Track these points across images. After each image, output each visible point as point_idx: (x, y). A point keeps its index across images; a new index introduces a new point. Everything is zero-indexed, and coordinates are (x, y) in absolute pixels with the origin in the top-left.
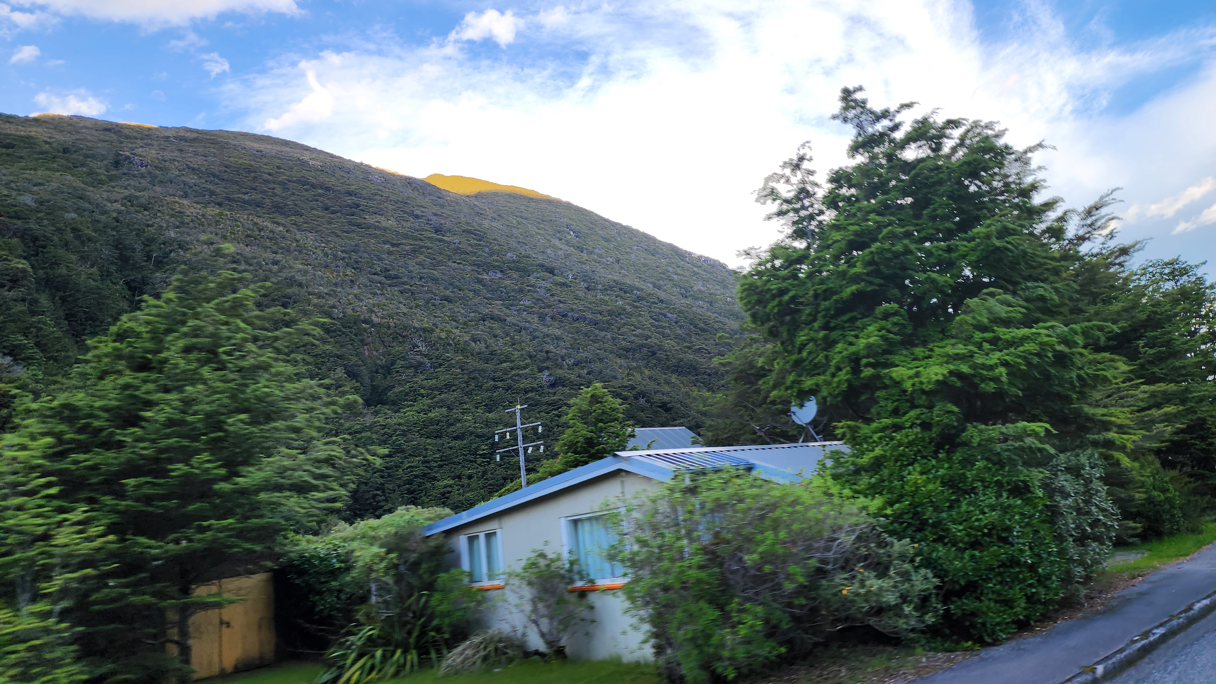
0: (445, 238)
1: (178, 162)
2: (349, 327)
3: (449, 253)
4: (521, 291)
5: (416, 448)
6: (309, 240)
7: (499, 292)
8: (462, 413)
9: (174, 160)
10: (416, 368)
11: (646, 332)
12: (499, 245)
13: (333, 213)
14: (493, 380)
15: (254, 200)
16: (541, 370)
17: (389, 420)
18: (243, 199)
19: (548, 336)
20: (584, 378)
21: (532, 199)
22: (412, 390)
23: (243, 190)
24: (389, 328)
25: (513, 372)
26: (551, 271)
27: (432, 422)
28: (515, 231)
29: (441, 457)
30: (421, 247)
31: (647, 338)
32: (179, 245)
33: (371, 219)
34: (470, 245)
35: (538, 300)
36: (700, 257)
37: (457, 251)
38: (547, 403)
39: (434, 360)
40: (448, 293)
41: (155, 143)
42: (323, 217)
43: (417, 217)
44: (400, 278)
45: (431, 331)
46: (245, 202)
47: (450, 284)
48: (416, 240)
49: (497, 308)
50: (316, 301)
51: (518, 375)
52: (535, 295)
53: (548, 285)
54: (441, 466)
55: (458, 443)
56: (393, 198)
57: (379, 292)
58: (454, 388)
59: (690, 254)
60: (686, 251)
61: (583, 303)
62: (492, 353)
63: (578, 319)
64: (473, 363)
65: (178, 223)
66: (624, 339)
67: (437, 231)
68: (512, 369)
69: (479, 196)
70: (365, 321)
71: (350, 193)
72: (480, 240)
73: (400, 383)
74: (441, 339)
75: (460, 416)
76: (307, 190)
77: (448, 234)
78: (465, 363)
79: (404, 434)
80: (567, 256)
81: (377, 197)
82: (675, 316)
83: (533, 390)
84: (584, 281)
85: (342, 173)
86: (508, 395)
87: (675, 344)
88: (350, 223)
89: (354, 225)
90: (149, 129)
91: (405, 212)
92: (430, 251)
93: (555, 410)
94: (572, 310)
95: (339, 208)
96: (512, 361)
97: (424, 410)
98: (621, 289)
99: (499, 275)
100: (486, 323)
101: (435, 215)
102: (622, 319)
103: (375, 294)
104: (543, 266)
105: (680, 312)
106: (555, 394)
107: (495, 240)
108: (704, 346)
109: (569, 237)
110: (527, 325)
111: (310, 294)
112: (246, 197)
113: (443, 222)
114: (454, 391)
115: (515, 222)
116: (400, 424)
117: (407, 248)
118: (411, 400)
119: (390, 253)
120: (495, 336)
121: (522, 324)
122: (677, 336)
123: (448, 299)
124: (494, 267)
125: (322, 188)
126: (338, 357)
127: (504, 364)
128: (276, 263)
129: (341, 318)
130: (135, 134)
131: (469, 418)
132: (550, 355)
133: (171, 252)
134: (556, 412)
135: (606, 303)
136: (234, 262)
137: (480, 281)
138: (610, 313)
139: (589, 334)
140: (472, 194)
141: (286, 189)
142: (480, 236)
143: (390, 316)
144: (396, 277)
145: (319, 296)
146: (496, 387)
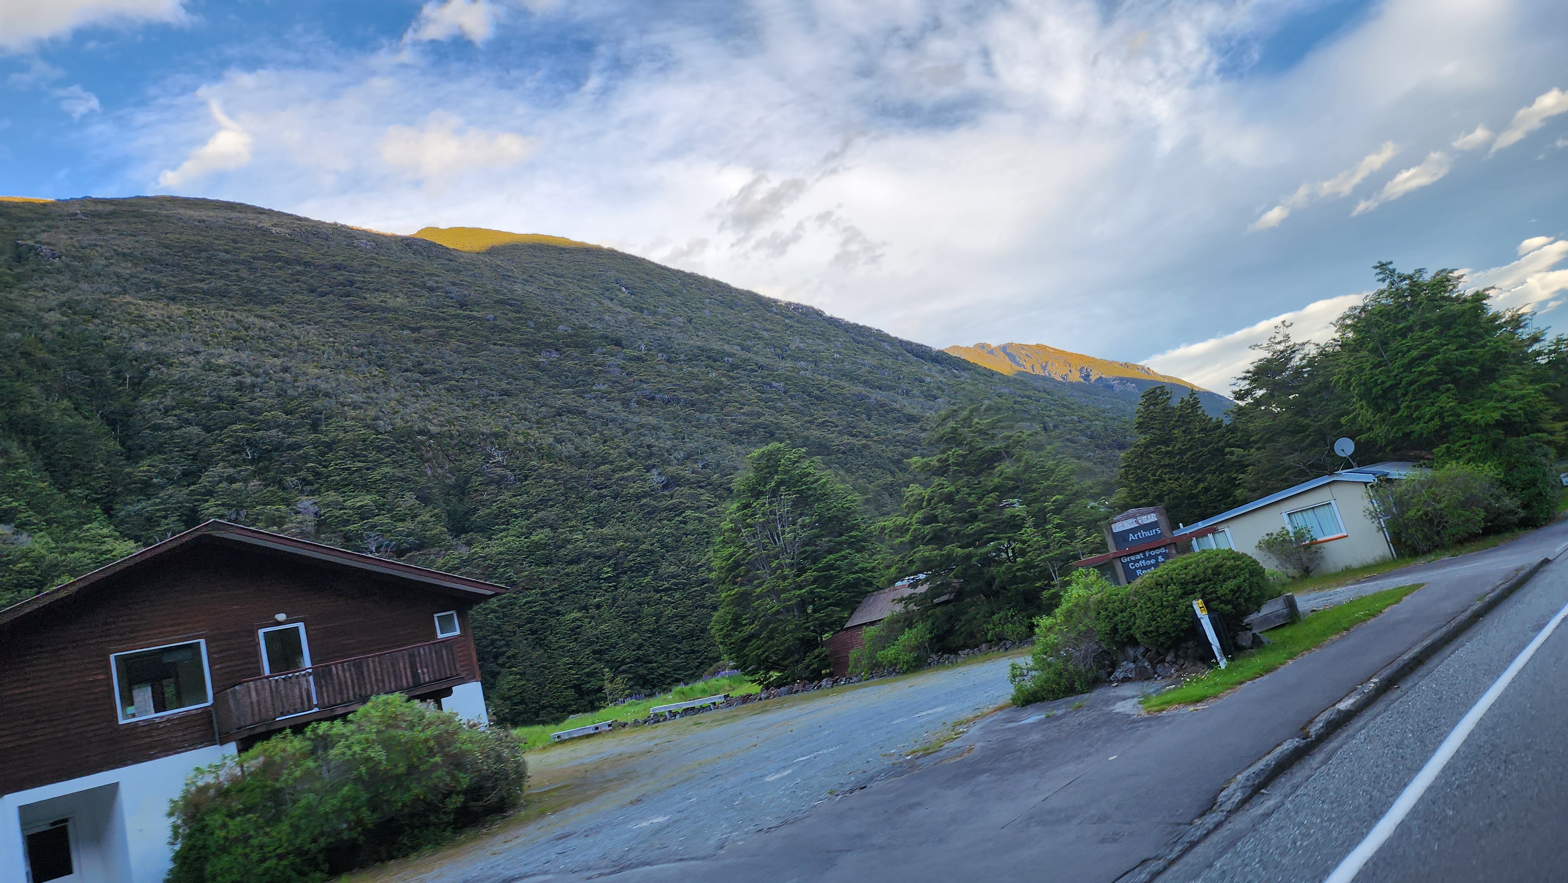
0: (475, 314)
1: (101, 246)
2: (402, 442)
3: (485, 333)
4: (590, 373)
5: (530, 578)
6: (311, 334)
7: (563, 378)
8: (571, 532)
9: (96, 245)
10: (498, 483)
11: (757, 409)
12: (545, 316)
13: (323, 295)
14: (595, 488)
15: (216, 289)
16: (648, 469)
17: (487, 550)
18: (201, 288)
19: (642, 426)
20: (700, 473)
21: (563, 249)
22: (502, 511)
23: (198, 277)
24: (452, 437)
25: (617, 476)
26: (618, 343)
27: (538, 546)
28: (557, 295)
29: (560, 586)
30: (448, 328)
31: (760, 415)
32: (158, 359)
33: (374, 299)
34: (509, 320)
35: (614, 382)
36: (789, 304)
37: (493, 329)
38: (666, 509)
39: (517, 472)
40: (504, 385)
41: (60, 224)
42: (312, 303)
43: (431, 289)
44: (440, 372)
45: (505, 436)
46: (204, 292)
47: (502, 374)
48: (439, 320)
49: (567, 397)
50: (353, 413)
51: (622, 479)
52: (608, 376)
53: (621, 362)
54: (561, 598)
55: (574, 568)
56: (394, 267)
57: (422, 393)
58: (551, 503)
59: (775, 301)
60: (770, 299)
61: (669, 380)
62: (584, 455)
63: (669, 402)
64: (567, 470)
65: (143, 331)
66: (733, 421)
67: (462, 305)
68: (614, 471)
69: (493, 251)
70: (421, 432)
71: (338, 267)
72: (519, 312)
73: (483, 504)
74: (519, 444)
75: (569, 536)
76: (280, 268)
77: (476, 308)
78: (556, 470)
79: (510, 563)
80: (631, 321)
81: (374, 269)
82: (782, 384)
83: (646, 495)
84: (660, 351)
85: (318, 241)
86: (617, 504)
87: (793, 420)
88: (350, 307)
89: (355, 309)
90: (45, 205)
91: (415, 285)
92: (460, 333)
93: (679, 515)
94: (660, 390)
95: (328, 289)
96: (612, 463)
97: (523, 534)
98: (709, 358)
99: (555, 355)
100: (564, 418)
101: (454, 284)
102: (721, 395)
103: (417, 396)
104: (607, 338)
105: (786, 379)
106: (672, 497)
107: (537, 309)
108: (827, 418)
109: (622, 295)
110: (613, 415)
111: (343, 405)
112: (205, 286)
113: (466, 292)
114: (551, 506)
115: (552, 283)
116: (501, 553)
117: (433, 332)
118: (503, 524)
119: (416, 341)
120: (580, 434)
121: (607, 415)
122: (793, 410)
123: (507, 393)
124: (547, 345)
125: (299, 264)
126: (402, 479)
127: (602, 467)
128: (286, 370)
129: (390, 432)
130: (30, 215)
131: (580, 537)
132: (654, 449)
133: (148, 369)
134: (680, 518)
135: (695, 376)
136: (236, 375)
137: (537, 366)
138: (707, 389)
139: (690, 418)
140: (483, 249)
141: (252, 269)
142: (517, 305)
143: (450, 422)
144: (434, 372)
145: (355, 406)
146: (602, 497)
